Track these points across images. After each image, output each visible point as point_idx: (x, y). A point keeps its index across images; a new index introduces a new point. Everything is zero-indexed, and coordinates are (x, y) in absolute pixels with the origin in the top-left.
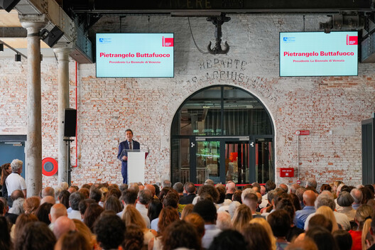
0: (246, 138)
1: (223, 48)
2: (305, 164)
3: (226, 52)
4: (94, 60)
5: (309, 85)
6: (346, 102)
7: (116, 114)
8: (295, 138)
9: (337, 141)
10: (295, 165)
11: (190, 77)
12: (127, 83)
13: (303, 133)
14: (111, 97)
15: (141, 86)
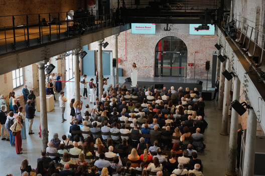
0: (179, 53)
1: (169, 29)
2: (196, 62)
3: (170, 30)
4: (131, 28)
5: (199, 37)
6: (210, 43)
7: (138, 45)
8: (194, 54)
9: (207, 55)
10: (193, 62)
11: (161, 34)
12: (141, 35)
13: (196, 52)
14: (136, 39)
15: (145, 36)
